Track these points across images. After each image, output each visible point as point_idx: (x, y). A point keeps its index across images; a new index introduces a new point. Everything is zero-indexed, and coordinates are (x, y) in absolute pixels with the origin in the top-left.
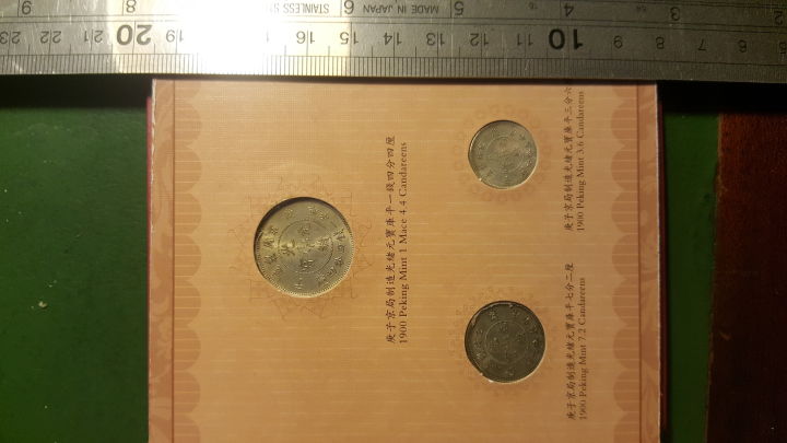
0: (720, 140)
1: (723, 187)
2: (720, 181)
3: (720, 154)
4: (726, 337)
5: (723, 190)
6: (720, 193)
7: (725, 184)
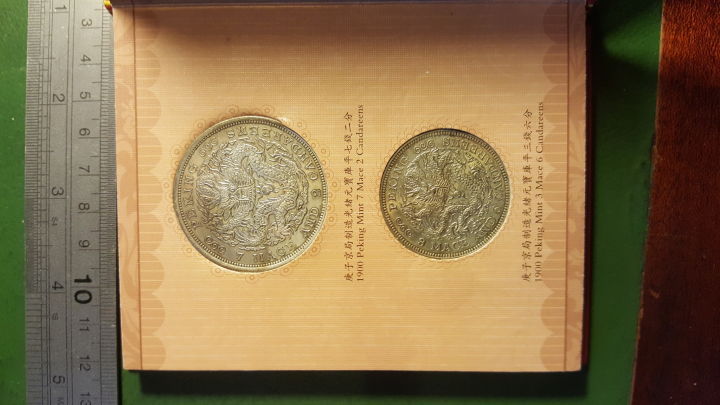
0: (657, 114)
1: (658, 156)
2: (656, 151)
3: (657, 126)
4: (656, 296)
5: (659, 160)
6: (656, 162)
7: (661, 154)
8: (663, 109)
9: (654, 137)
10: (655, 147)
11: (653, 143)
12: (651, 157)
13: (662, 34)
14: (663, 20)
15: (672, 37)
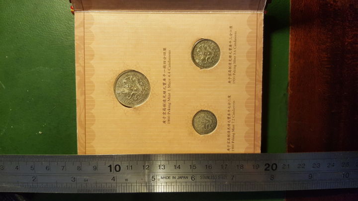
0: (289, 74)
2: (289, 89)
3: (289, 79)
6: (290, 93)
7: (291, 90)
8: (291, 72)
9: (288, 84)
10: (289, 87)
11: (288, 86)
12: (287, 92)
13: (290, 42)
14: (290, 36)
15: (294, 43)
